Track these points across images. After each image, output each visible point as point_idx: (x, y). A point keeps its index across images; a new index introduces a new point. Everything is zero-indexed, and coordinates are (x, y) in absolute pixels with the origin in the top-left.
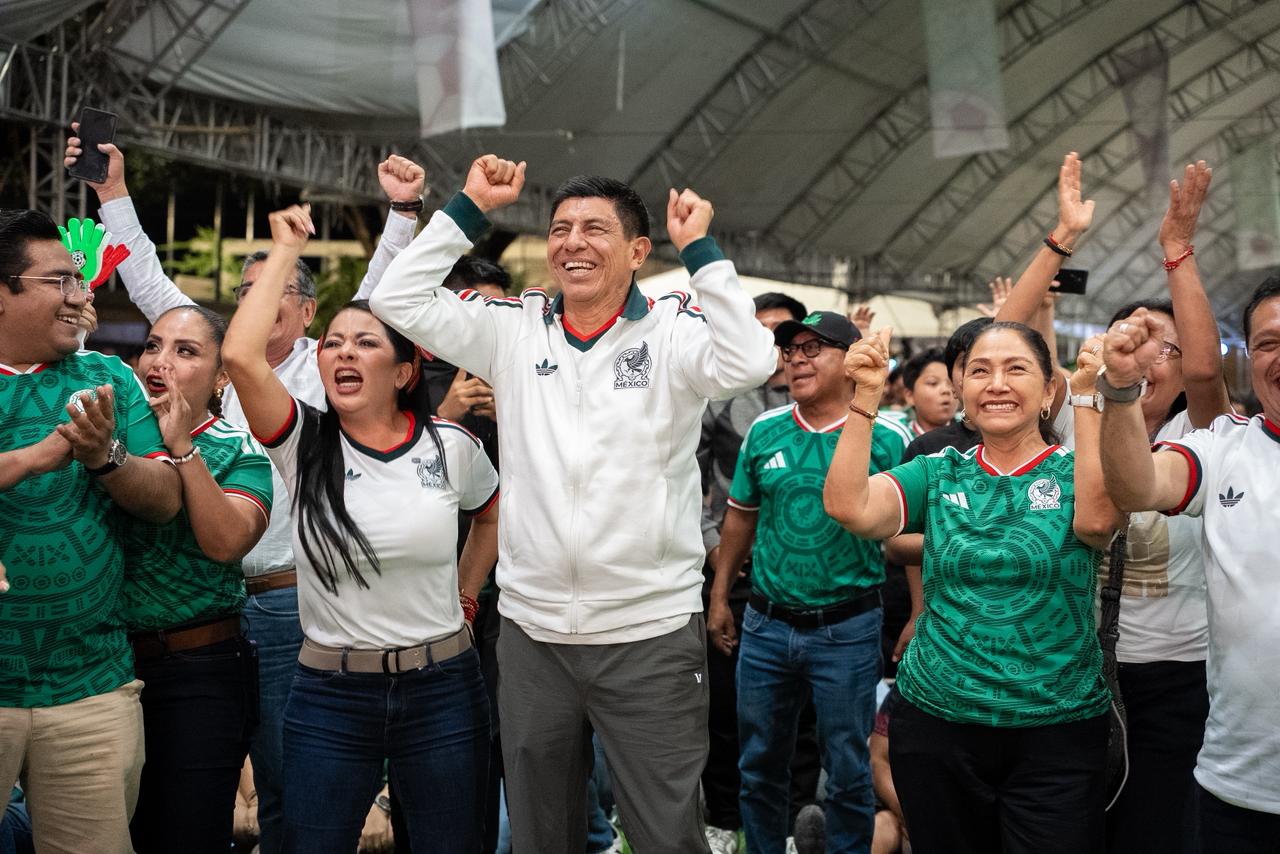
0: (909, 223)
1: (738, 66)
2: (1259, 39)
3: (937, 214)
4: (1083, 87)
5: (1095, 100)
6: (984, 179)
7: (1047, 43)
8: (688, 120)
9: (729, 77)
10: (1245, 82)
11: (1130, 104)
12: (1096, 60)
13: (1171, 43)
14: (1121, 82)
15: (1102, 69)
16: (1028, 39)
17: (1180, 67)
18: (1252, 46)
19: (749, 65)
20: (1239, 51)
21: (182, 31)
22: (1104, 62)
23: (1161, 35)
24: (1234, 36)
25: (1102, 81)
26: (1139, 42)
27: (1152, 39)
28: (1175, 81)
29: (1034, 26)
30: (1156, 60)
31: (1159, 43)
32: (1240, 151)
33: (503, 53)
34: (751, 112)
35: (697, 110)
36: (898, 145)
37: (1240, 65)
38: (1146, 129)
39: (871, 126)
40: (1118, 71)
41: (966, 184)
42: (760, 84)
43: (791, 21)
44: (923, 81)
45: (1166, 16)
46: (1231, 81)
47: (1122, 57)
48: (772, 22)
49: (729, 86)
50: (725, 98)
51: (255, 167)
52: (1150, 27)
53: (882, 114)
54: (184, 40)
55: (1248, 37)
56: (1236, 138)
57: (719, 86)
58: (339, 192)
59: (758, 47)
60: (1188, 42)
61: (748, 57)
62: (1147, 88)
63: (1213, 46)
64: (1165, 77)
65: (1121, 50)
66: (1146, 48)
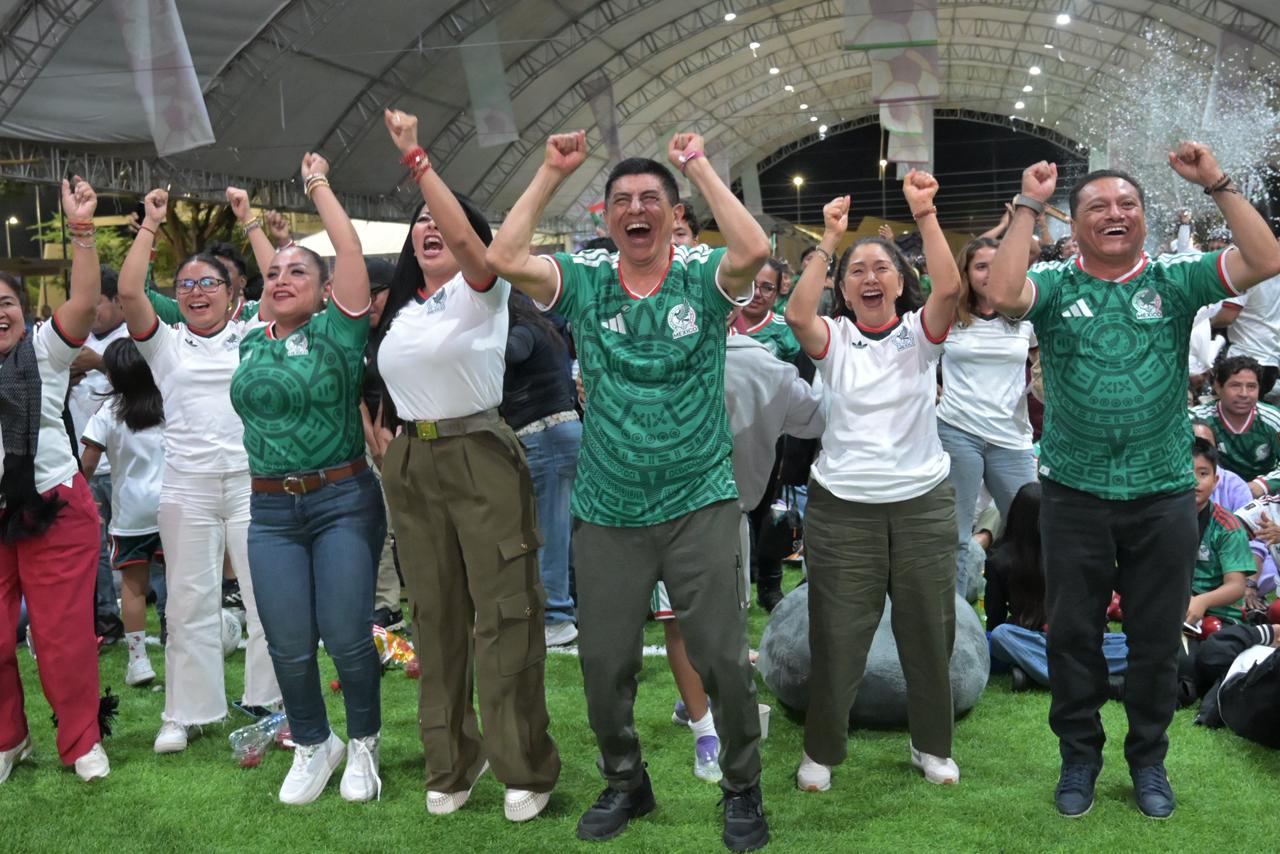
0: (479, 183)
1: (358, 98)
2: (662, 72)
3: (495, 178)
4: (567, 102)
5: (575, 109)
6: (519, 156)
7: (540, 79)
8: (332, 131)
9: (353, 105)
10: (657, 96)
11: (595, 112)
12: (573, 86)
13: (612, 76)
14: (588, 98)
15: (577, 91)
16: (530, 76)
17: (619, 90)
18: (658, 76)
19: (365, 96)
20: (651, 80)
21: (23, 63)
22: (578, 87)
23: (607, 72)
24: (646, 71)
25: (578, 99)
26: (595, 76)
27: (601, 75)
28: (617, 99)
29: (532, 69)
30: (606, 86)
31: (605, 76)
32: (661, 134)
33: (206, 97)
34: (369, 125)
35: (337, 125)
36: (464, 139)
37: (653, 87)
38: (607, 124)
39: (446, 128)
40: (585, 92)
41: (509, 160)
42: (372, 109)
43: (386, 71)
44: (469, 104)
45: (608, 61)
46: (649, 96)
47: (588, 85)
48: (375, 72)
49: (355, 109)
50: (351, 117)
51: (53, 180)
52: (600, 67)
53: (452, 121)
54: (24, 68)
55: (656, 73)
56: (659, 128)
57: (348, 111)
58: (111, 190)
59: (370, 86)
60: (621, 75)
61: (363, 93)
62: (602, 101)
63: (636, 77)
64: (611, 96)
65: (586, 81)
66: (599, 79)
